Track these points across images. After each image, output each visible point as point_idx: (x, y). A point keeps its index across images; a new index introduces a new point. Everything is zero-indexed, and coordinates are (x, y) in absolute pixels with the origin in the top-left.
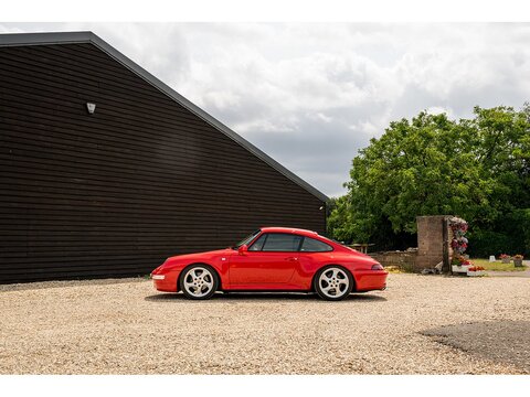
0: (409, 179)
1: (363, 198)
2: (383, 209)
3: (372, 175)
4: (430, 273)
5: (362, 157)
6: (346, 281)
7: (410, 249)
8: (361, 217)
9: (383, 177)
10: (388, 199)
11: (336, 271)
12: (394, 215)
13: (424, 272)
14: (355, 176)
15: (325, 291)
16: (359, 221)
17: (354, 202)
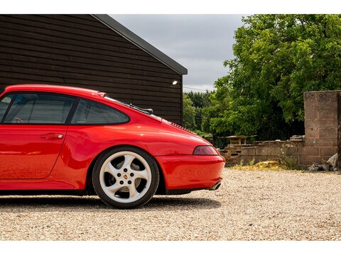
0: (304, 54)
1: (248, 79)
2: (272, 92)
3: (258, 50)
4: (321, 170)
5: (247, 26)
6: (146, 174)
7: (294, 138)
8: (244, 104)
9: (271, 51)
10: (278, 79)
11: (130, 156)
12: (285, 100)
13: (312, 167)
14: (238, 51)
15: (109, 192)
16: (242, 108)
17: (237, 85)
